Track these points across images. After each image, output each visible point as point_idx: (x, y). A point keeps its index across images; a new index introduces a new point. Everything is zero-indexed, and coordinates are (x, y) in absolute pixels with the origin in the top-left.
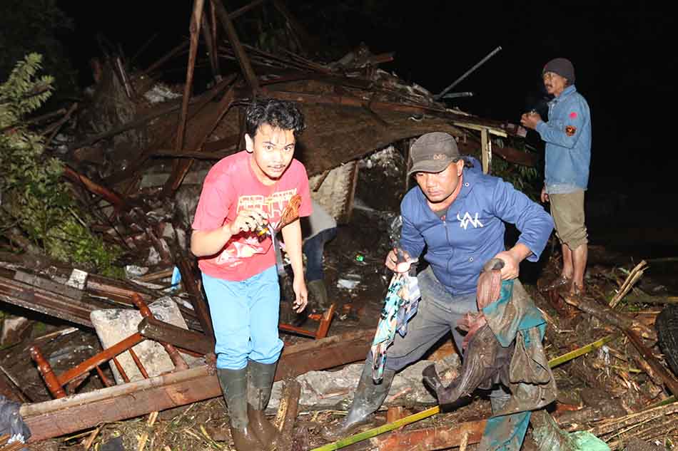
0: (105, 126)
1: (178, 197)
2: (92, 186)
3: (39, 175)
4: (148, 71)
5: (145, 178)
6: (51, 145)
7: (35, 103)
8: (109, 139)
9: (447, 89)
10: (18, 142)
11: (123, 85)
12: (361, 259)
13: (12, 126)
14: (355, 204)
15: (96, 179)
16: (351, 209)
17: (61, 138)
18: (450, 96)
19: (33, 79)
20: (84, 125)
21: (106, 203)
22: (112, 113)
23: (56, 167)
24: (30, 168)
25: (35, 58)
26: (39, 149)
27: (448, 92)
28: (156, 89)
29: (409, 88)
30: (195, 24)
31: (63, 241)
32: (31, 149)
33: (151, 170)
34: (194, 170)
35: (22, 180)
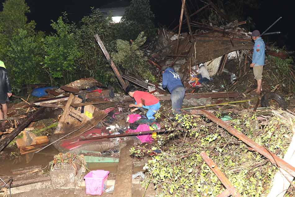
0: (160, 47)
1: (174, 67)
2: (154, 64)
3: (142, 60)
4: (173, 30)
5: (167, 62)
6: (145, 53)
7: (142, 43)
8: (161, 51)
9: (264, 32)
10: (138, 53)
11: (164, 36)
12: (223, 86)
13: (137, 49)
14: (224, 70)
15: (156, 62)
16: (222, 72)
17: (148, 51)
18: (266, 34)
19: (142, 38)
20: (154, 47)
21: (158, 69)
22: (162, 44)
23: (146, 59)
24: (140, 59)
25: (143, 33)
26: (142, 55)
27: (265, 33)
28: (175, 35)
29: (246, 34)
30: (181, 20)
31: (146, 76)
32: (141, 55)
33: (169, 60)
34: (180, 60)
35: (139, 61)
